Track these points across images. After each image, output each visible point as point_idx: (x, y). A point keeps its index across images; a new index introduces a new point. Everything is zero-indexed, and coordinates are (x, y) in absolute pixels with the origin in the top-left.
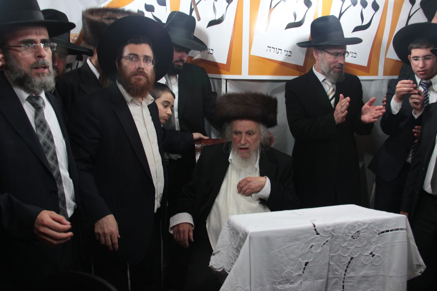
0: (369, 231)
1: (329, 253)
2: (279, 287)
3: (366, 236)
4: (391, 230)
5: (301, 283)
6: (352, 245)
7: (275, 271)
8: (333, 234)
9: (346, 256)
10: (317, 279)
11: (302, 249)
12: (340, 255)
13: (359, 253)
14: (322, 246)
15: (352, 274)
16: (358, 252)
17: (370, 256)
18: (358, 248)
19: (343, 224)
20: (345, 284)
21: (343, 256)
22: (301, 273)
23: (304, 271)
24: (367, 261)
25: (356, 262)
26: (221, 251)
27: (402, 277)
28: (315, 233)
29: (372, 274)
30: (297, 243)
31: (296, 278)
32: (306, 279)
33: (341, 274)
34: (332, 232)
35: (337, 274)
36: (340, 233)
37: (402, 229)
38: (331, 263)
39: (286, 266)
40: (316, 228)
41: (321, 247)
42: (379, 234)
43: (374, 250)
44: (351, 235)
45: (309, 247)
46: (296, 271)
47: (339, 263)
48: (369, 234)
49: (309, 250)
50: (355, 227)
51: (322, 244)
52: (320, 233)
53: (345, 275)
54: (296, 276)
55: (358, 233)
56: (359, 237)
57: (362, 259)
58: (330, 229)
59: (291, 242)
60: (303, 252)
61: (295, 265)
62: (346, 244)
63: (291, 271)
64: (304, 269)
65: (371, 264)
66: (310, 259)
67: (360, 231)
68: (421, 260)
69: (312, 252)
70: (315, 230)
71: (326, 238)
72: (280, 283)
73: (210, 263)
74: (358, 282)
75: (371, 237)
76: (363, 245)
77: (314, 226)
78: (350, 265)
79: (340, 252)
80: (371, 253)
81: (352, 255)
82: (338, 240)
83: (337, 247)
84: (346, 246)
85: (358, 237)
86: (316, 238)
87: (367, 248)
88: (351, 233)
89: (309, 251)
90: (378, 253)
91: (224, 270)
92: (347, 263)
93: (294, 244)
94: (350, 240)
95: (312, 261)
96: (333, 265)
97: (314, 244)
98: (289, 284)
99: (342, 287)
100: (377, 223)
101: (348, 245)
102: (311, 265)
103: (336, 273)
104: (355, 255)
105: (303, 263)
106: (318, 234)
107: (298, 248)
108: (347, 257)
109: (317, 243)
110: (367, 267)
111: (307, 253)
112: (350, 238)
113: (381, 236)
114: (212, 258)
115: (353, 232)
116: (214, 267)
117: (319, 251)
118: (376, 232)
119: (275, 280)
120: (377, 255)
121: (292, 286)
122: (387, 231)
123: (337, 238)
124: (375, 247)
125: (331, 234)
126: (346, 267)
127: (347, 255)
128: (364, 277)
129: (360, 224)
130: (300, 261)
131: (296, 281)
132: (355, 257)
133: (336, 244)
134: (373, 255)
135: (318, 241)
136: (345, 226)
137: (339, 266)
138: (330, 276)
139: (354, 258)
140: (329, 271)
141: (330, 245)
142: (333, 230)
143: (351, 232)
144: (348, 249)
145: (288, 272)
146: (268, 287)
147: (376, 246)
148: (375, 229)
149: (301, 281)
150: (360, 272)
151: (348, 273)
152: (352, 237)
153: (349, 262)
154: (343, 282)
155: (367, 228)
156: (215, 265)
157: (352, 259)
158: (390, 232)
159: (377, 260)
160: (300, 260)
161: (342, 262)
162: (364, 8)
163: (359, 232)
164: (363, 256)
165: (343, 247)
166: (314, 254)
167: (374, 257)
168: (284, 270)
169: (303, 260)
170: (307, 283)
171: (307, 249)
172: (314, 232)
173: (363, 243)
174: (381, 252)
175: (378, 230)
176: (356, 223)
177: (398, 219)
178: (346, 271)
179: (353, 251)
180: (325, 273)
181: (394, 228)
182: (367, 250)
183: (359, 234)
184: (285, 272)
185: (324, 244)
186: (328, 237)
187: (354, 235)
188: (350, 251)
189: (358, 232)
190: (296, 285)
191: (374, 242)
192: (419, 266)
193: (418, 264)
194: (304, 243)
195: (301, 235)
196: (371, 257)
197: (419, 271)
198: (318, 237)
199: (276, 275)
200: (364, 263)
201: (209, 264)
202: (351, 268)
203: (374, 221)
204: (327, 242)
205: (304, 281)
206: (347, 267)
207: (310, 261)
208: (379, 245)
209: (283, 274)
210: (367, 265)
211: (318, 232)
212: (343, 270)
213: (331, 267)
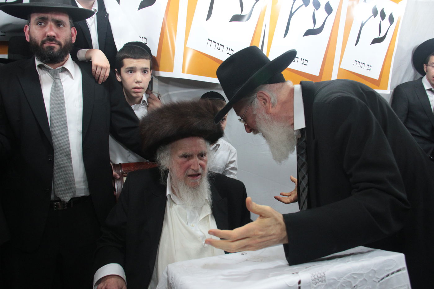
67: (356, 285)
129: (355, 277)
162: (317, 9)
176: (351, 276)
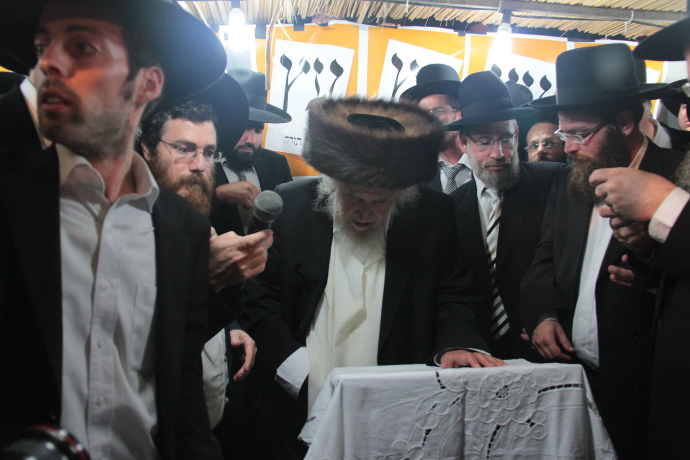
0: (523, 387)
1: (463, 419)
3: (518, 394)
4: (559, 387)
6: (499, 407)
7: (381, 440)
8: (467, 388)
9: (489, 423)
10: (443, 456)
11: (419, 409)
12: (479, 420)
13: (509, 419)
14: (451, 406)
15: (500, 451)
16: (508, 417)
17: (527, 425)
18: (508, 413)
21: (485, 424)
22: (420, 445)
23: (425, 443)
24: (524, 432)
25: (505, 432)
28: (440, 386)
29: (532, 453)
30: (413, 399)
31: (412, 452)
32: (428, 455)
33: (483, 449)
35: (476, 450)
36: (477, 387)
37: (575, 385)
38: (466, 433)
39: (396, 432)
40: (440, 378)
41: (448, 407)
42: (540, 392)
43: (533, 417)
44: (495, 391)
45: (431, 407)
46: (412, 442)
47: (478, 433)
48: (524, 391)
49: (431, 411)
50: (501, 379)
51: (451, 403)
52: (446, 386)
53: (489, 452)
54: (412, 449)
55: (506, 389)
56: (509, 395)
57: (514, 429)
58: (462, 380)
59: (402, 397)
60: (421, 413)
61: (411, 432)
62: (487, 405)
63: (405, 441)
64: (425, 440)
65: (529, 438)
66: (433, 425)
67: (509, 385)
69: (437, 415)
70: (439, 381)
71: (456, 394)
75: (528, 396)
76: (516, 407)
77: (438, 375)
78: (496, 437)
79: (478, 416)
80: (529, 421)
81: (499, 422)
82: (475, 397)
83: (475, 408)
84: (487, 408)
85: (507, 394)
86: (441, 393)
87: (521, 412)
88: (495, 388)
89: (431, 413)
90: (540, 421)
92: (491, 434)
93: (408, 400)
94: (494, 399)
95: (435, 430)
96: (470, 435)
97: (438, 402)
100: (535, 374)
101: (491, 405)
102: (434, 434)
103: (475, 448)
104: (505, 422)
105: (422, 430)
106: (443, 387)
107: (413, 407)
108: (491, 425)
109: (442, 401)
110: (523, 442)
111: (429, 415)
112: (494, 396)
113: (543, 395)
115: (498, 388)
117: (446, 412)
118: (534, 389)
122: (553, 388)
123: (474, 395)
124: (535, 410)
125: (464, 388)
126: (489, 439)
127: (489, 421)
129: (508, 374)
130: (417, 427)
131: (413, 457)
132: (504, 426)
133: (471, 404)
134: (532, 424)
135: (444, 398)
136: (486, 377)
137: (478, 437)
138: (467, 452)
139: (501, 428)
142: (466, 383)
143: (495, 386)
144: (493, 412)
145: (400, 442)
148: (532, 383)
149: (420, 457)
150: (513, 449)
151: (494, 450)
152: (497, 394)
153: (495, 433)
155: (519, 381)
157: (498, 427)
158: (556, 390)
159: (538, 431)
160: (417, 425)
161: (483, 432)
163: (508, 388)
164: (516, 424)
165: (483, 409)
166: (439, 418)
167: (534, 426)
168: (393, 440)
169: (423, 425)
171: (428, 410)
172: (438, 384)
173: (515, 404)
174: (544, 420)
175: (538, 385)
176: (502, 373)
178: (490, 445)
179: (500, 415)
181: (563, 383)
182: (522, 415)
183: (508, 390)
184: (395, 442)
185: (454, 403)
186: (459, 393)
187: (500, 392)
188: (495, 416)
189: (506, 387)
191: (532, 403)
194: (422, 401)
195: (417, 388)
196: (529, 427)
198: (444, 392)
199: (381, 445)
200: (518, 435)
202: (497, 442)
203: (530, 371)
204: (458, 400)
205: (424, 457)
206: (492, 440)
207: (432, 427)
208: (540, 409)
209: (392, 445)
210: (522, 438)
211: (444, 384)
212: (485, 444)
213: (467, 438)
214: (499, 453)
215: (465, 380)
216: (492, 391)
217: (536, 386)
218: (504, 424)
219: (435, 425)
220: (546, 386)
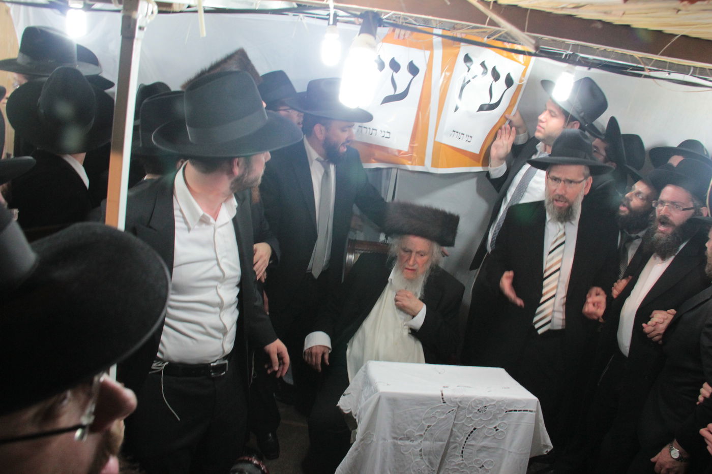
0: (496, 408)
1: (453, 421)
2: (399, 442)
3: (492, 412)
4: (519, 411)
5: (421, 442)
6: (477, 418)
7: (398, 428)
8: (460, 405)
9: (469, 427)
10: (436, 441)
11: (427, 413)
12: (463, 424)
13: (483, 426)
14: (447, 414)
15: (473, 443)
16: (482, 424)
17: (493, 430)
18: (483, 421)
19: (471, 398)
20: (464, 450)
21: (467, 426)
22: (423, 434)
24: (490, 433)
25: (478, 432)
26: (352, 394)
27: (521, 454)
28: (442, 401)
29: (492, 446)
30: (423, 407)
31: (416, 437)
32: (426, 439)
33: (462, 440)
34: (458, 403)
36: (466, 405)
37: (531, 411)
38: (454, 429)
39: (408, 425)
40: (444, 397)
41: (445, 414)
42: (506, 412)
43: (498, 425)
44: (477, 408)
46: (417, 431)
47: (461, 431)
48: (496, 410)
50: (483, 402)
51: (447, 412)
53: (466, 442)
54: (417, 435)
56: (486, 412)
57: (485, 431)
58: (457, 400)
59: (417, 405)
60: (427, 415)
61: (418, 425)
62: (471, 416)
63: (414, 431)
64: (426, 431)
65: (493, 437)
67: (487, 406)
68: (549, 441)
69: (436, 418)
70: (443, 399)
71: (452, 407)
72: (401, 439)
73: (339, 402)
74: (477, 451)
75: (498, 414)
76: (490, 418)
77: (442, 395)
78: (472, 434)
79: (464, 421)
80: (495, 428)
81: (476, 426)
82: (464, 411)
83: (462, 417)
84: (470, 417)
86: (442, 405)
87: (491, 422)
89: (433, 416)
90: (502, 429)
91: (351, 413)
92: (470, 432)
93: (420, 407)
94: (476, 413)
95: (434, 426)
96: (455, 431)
97: (439, 410)
98: (409, 441)
99: (461, 452)
100: (506, 402)
101: (473, 416)
102: (433, 428)
103: (458, 439)
105: (426, 425)
106: (444, 403)
107: (423, 412)
108: (471, 427)
109: (442, 411)
110: (490, 439)
111: (431, 417)
112: (476, 411)
113: (508, 413)
114: (342, 398)
115: (480, 406)
116: (342, 408)
117: (443, 417)
118: (503, 410)
119: (396, 436)
120: (500, 430)
121: (411, 443)
122: (516, 411)
123: (464, 409)
125: (457, 404)
126: (468, 435)
127: (470, 425)
128: (484, 447)
129: (488, 400)
131: (416, 440)
133: (461, 414)
134: (497, 430)
136: (474, 399)
137: (461, 433)
138: (452, 440)
139: (477, 429)
140: (451, 435)
141: (455, 414)
142: (460, 402)
143: (478, 405)
144: (472, 420)
145: (411, 431)
146: (389, 441)
147: (501, 422)
148: (503, 407)
149: (420, 441)
150: (481, 442)
151: (469, 441)
152: (478, 410)
153: (472, 432)
154: (463, 448)
155: (494, 405)
156: (343, 406)
157: (475, 429)
158: (517, 412)
159: (500, 434)
160: (423, 422)
161: (464, 431)
164: (487, 429)
165: (467, 417)
166: (438, 420)
167: (498, 431)
168: (406, 429)
169: (426, 422)
170: (427, 443)
171: (432, 414)
172: (441, 399)
174: (505, 428)
175: (506, 408)
176: (485, 398)
177: (529, 402)
178: (467, 439)
179: (477, 422)
180: (446, 437)
181: (523, 409)
182: (492, 424)
183: (486, 409)
184: (407, 430)
185: (449, 412)
186: (454, 407)
187: (480, 409)
188: (474, 422)
189: (485, 407)
190: (415, 443)
191: (500, 418)
192: (546, 446)
193: (545, 444)
194: (430, 408)
195: (427, 401)
196: (495, 431)
197: (546, 451)
198: (444, 405)
199: (398, 431)
200: (486, 435)
201: (337, 403)
202: (472, 437)
203: (503, 399)
204: (453, 410)
205: (424, 440)
206: (469, 435)
207: (433, 424)
208: (504, 421)
209: (405, 432)
210: (489, 437)
211: (445, 401)
212: (464, 437)
213: (453, 433)
214: (472, 444)
215: (460, 400)
216: (475, 408)
217: (505, 408)
218: (479, 427)
219: (435, 423)
220: (511, 409)
